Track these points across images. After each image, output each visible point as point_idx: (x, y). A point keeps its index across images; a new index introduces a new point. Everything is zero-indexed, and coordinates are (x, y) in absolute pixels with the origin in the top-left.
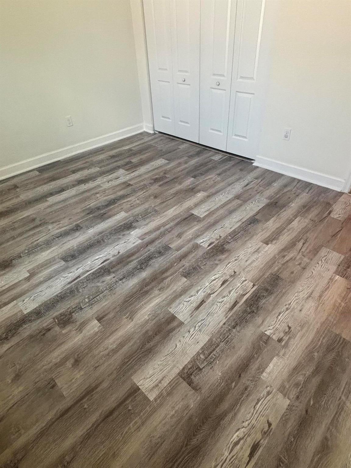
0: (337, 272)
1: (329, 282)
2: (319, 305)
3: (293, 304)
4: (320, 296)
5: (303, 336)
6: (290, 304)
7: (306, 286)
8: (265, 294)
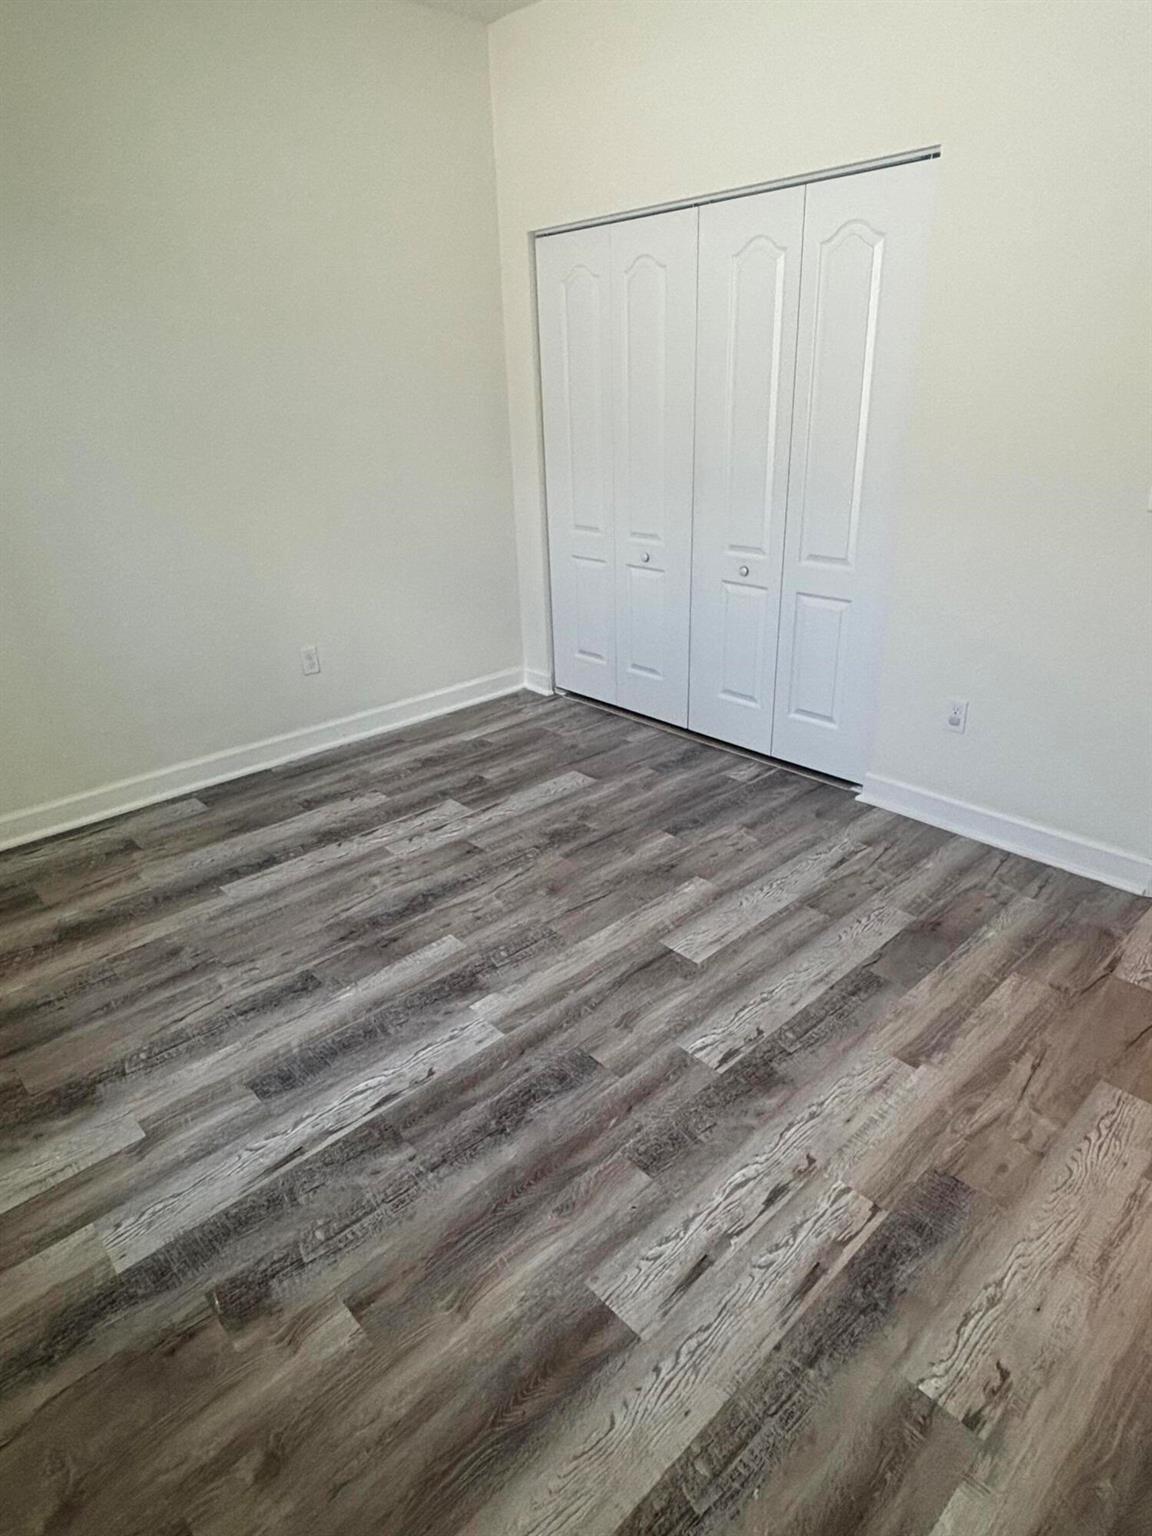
1: (1129, 1210)
2: (1100, 1291)
3: (1011, 1286)
4: (1104, 1259)
5: (1052, 1411)
6: (999, 1284)
7: (1051, 1220)
8: (914, 1242)
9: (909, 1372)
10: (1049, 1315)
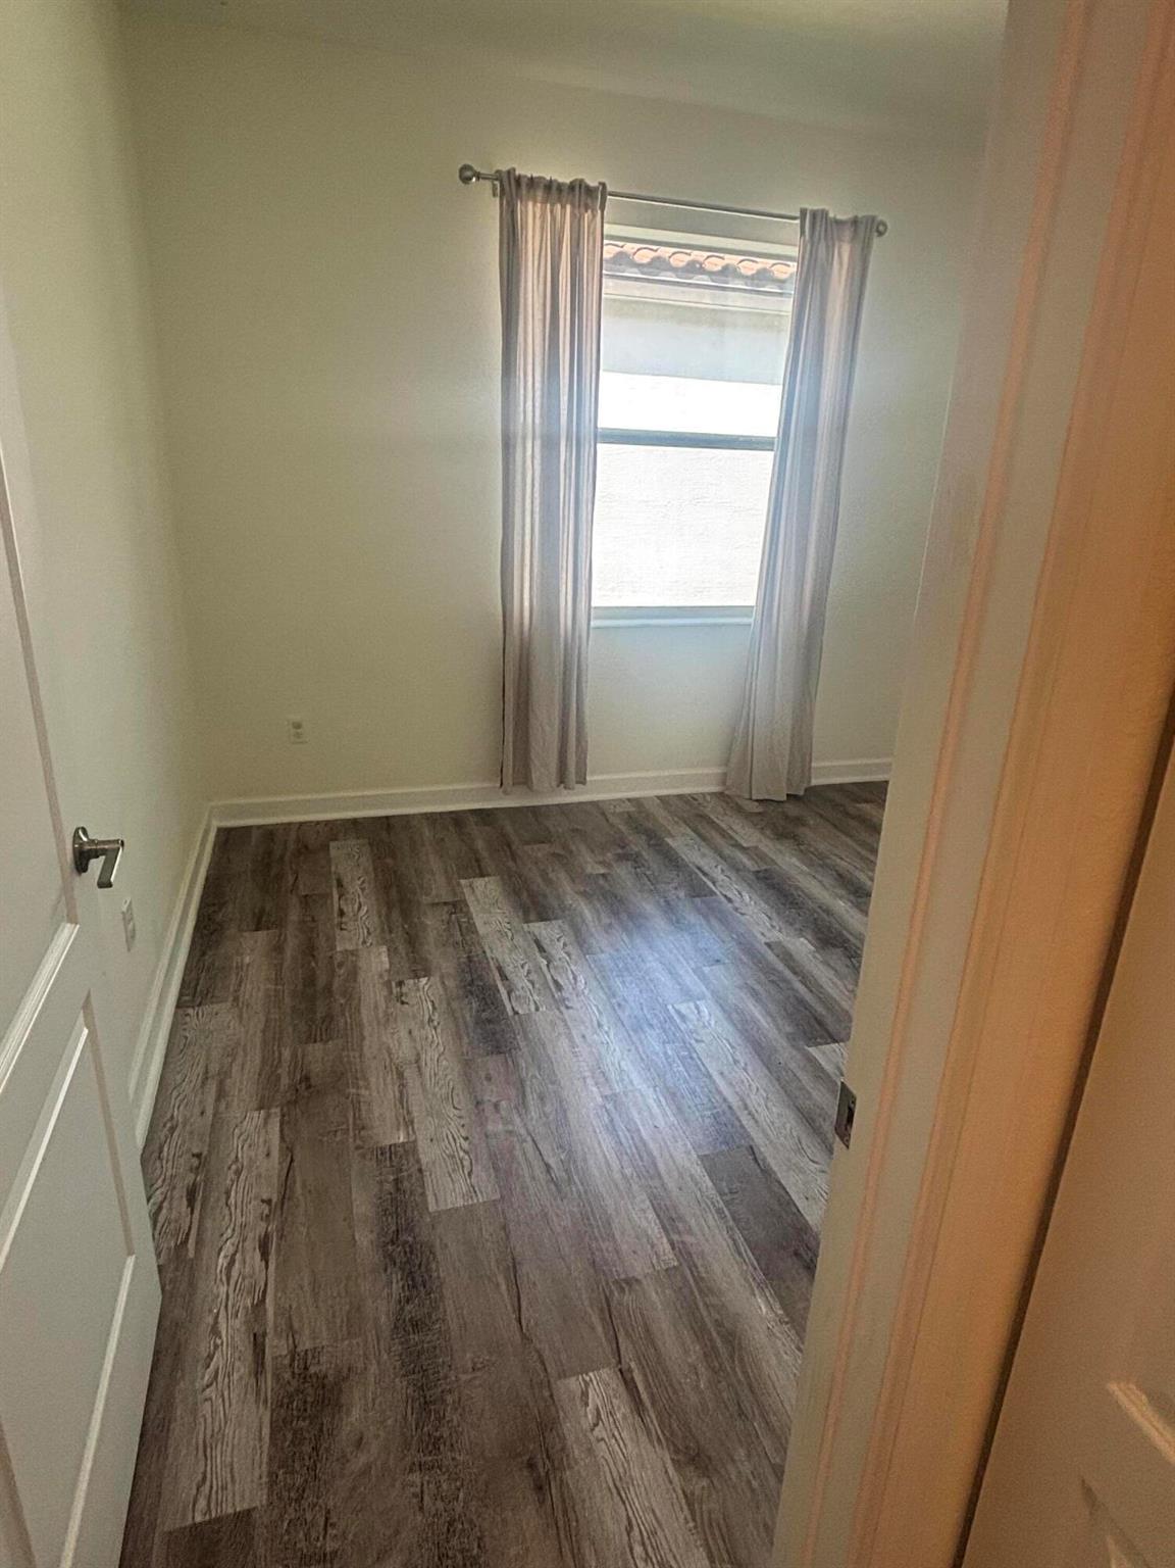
0: (410, 1149)
1: (409, 1112)
2: (391, 1060)
3: (429, 1031)
4: (401, 1075)
5: (376, 1007)
6: (435, 1028)
7: (441, 1073)
8: (484, 1015)
9: (436, 979)
10: (403, 1034)
